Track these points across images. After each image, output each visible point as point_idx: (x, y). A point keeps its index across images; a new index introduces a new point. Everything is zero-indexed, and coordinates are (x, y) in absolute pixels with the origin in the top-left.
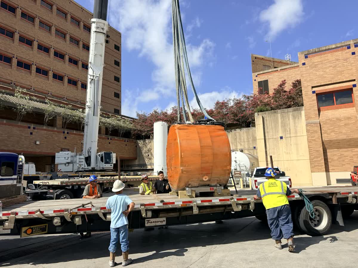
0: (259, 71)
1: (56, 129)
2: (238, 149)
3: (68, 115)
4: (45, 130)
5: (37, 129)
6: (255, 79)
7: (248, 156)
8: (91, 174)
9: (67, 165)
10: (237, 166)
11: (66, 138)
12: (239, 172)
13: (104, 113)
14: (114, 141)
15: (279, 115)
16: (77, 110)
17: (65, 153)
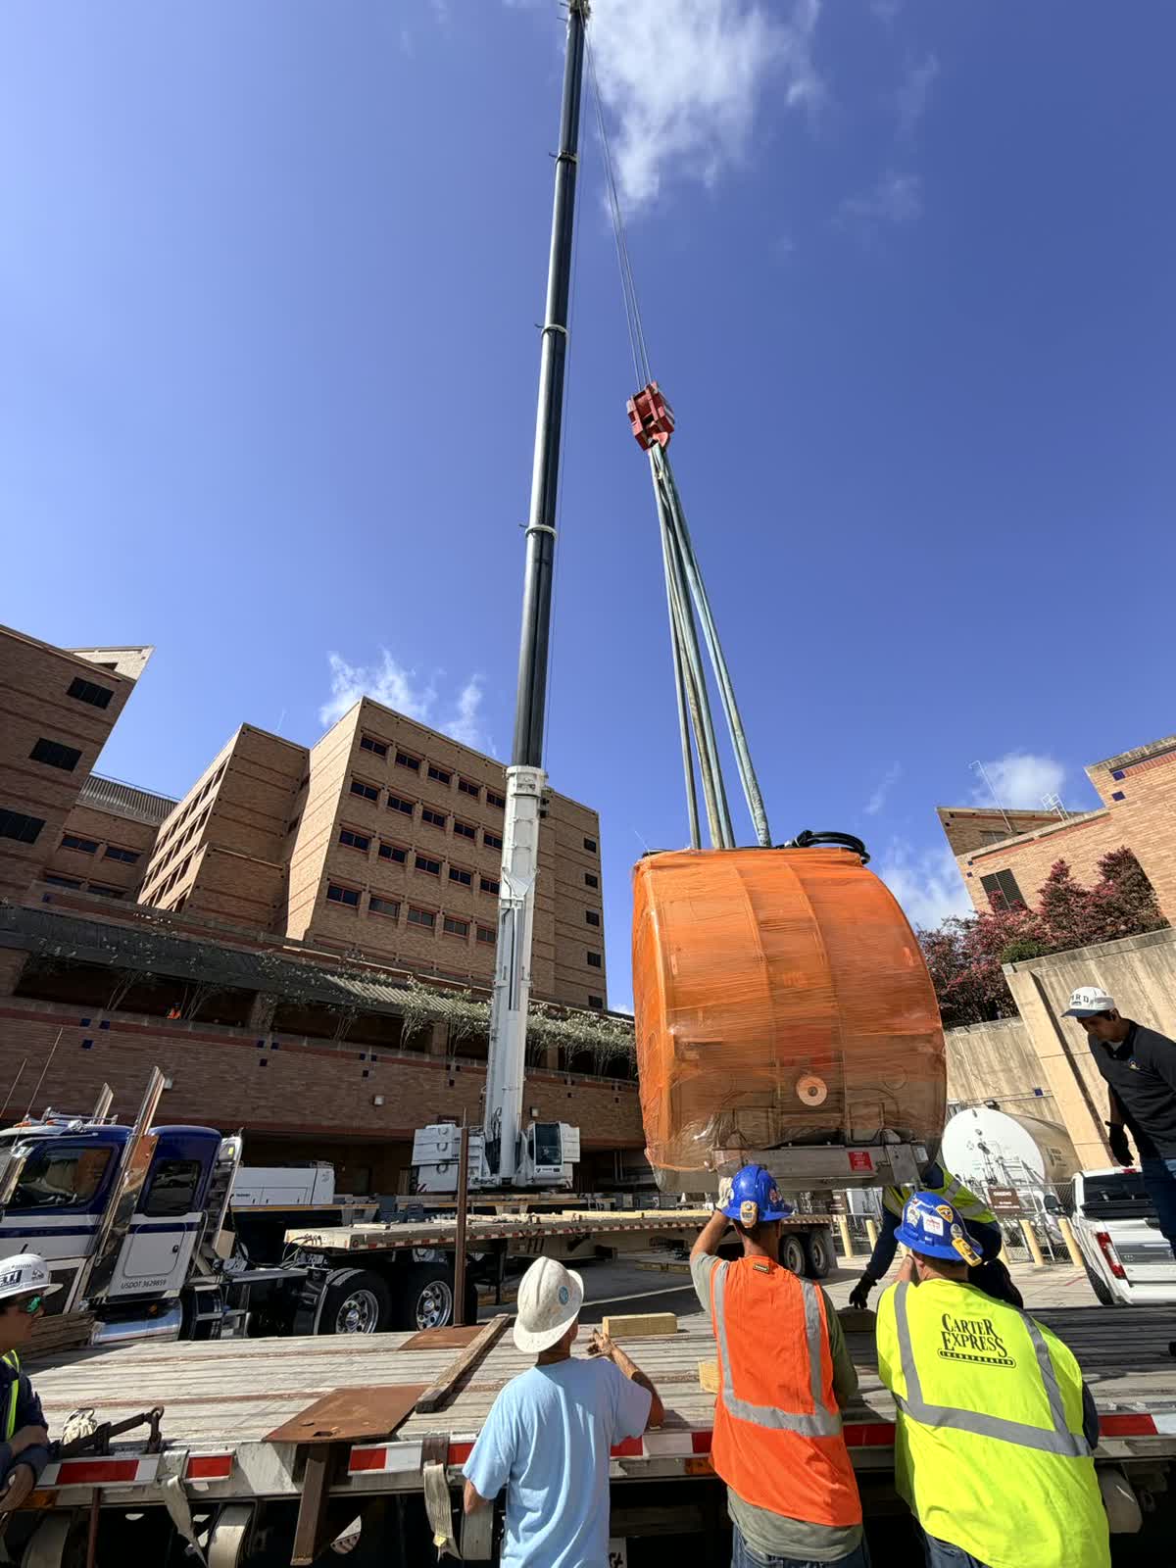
0: (973, 849)
1: (427, 1059)
2: (981, 1101)
3: (462, 1017)
4: (401, 1062)
5: (382, 1062)
6: (968, 871)
7: (1024, 1126)
8: (499, 1200)
9: (442, 1168)
10: (994, 1165)
11: (452, 1083)
12: (1009, 1194)
13: (554, 1008)
14: (581, 1089)
15: (1092, 965)
16: (482, 1002)
17: (439, 1129)
